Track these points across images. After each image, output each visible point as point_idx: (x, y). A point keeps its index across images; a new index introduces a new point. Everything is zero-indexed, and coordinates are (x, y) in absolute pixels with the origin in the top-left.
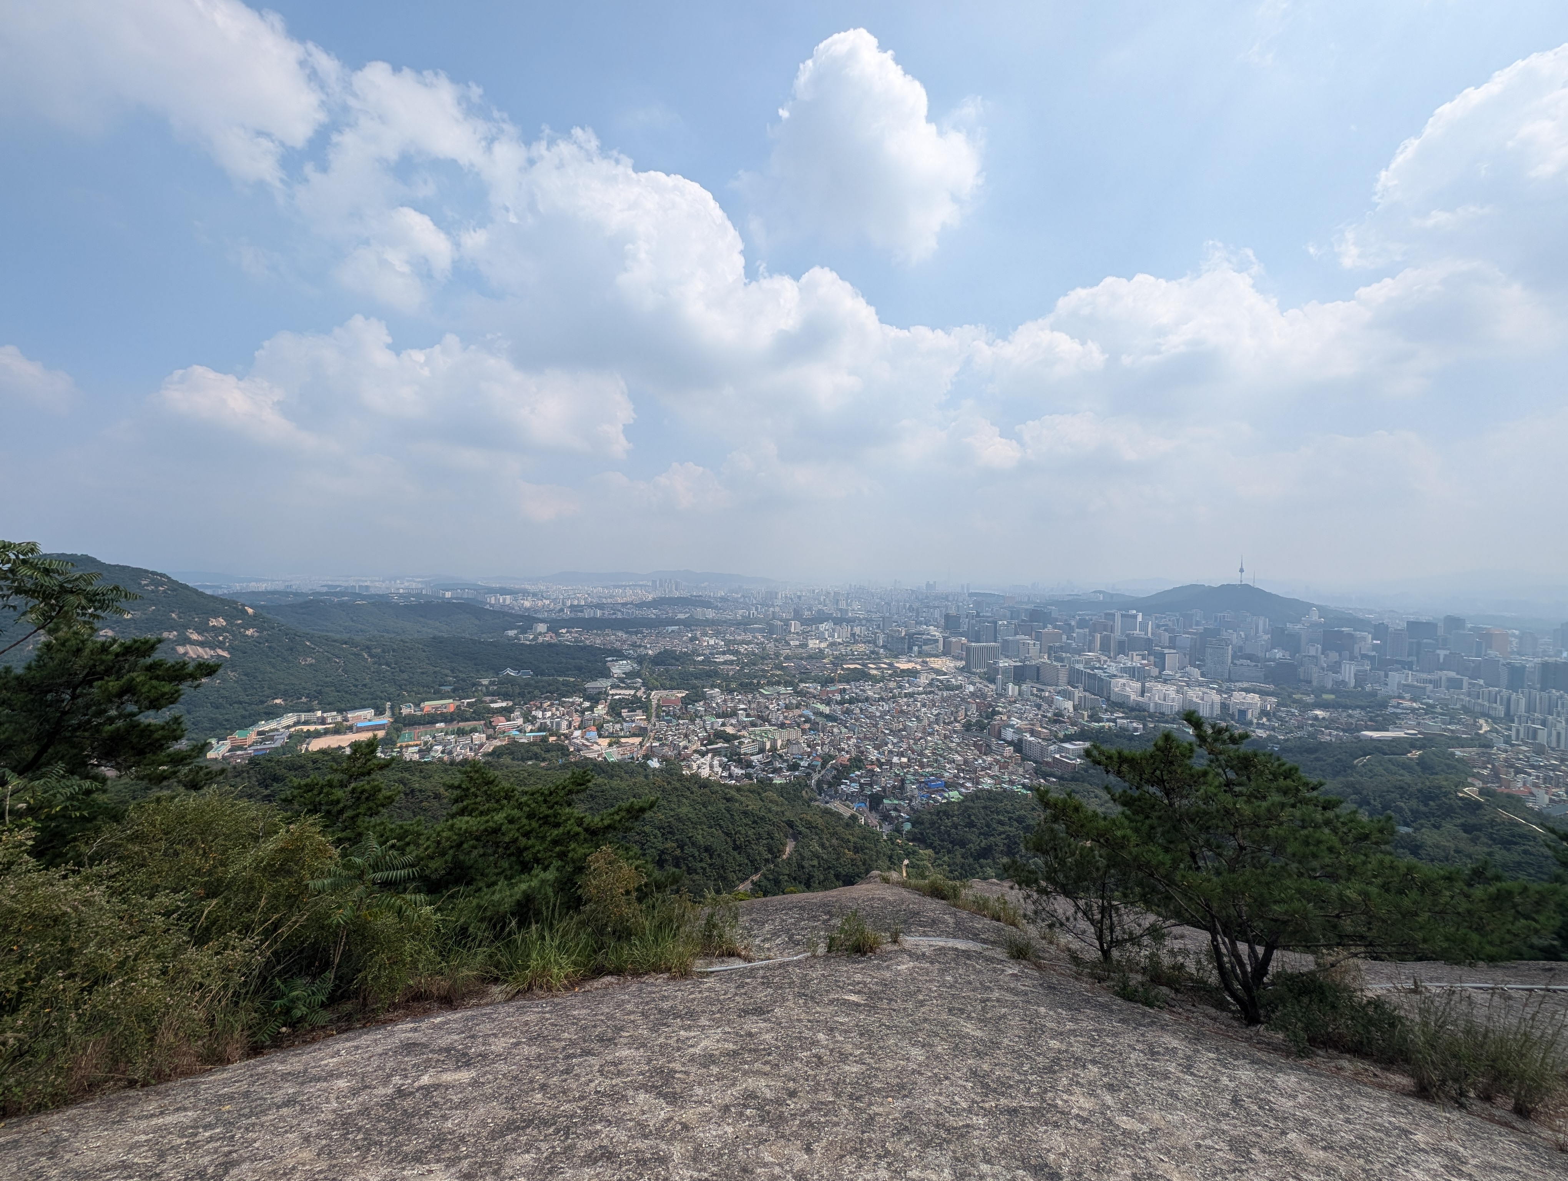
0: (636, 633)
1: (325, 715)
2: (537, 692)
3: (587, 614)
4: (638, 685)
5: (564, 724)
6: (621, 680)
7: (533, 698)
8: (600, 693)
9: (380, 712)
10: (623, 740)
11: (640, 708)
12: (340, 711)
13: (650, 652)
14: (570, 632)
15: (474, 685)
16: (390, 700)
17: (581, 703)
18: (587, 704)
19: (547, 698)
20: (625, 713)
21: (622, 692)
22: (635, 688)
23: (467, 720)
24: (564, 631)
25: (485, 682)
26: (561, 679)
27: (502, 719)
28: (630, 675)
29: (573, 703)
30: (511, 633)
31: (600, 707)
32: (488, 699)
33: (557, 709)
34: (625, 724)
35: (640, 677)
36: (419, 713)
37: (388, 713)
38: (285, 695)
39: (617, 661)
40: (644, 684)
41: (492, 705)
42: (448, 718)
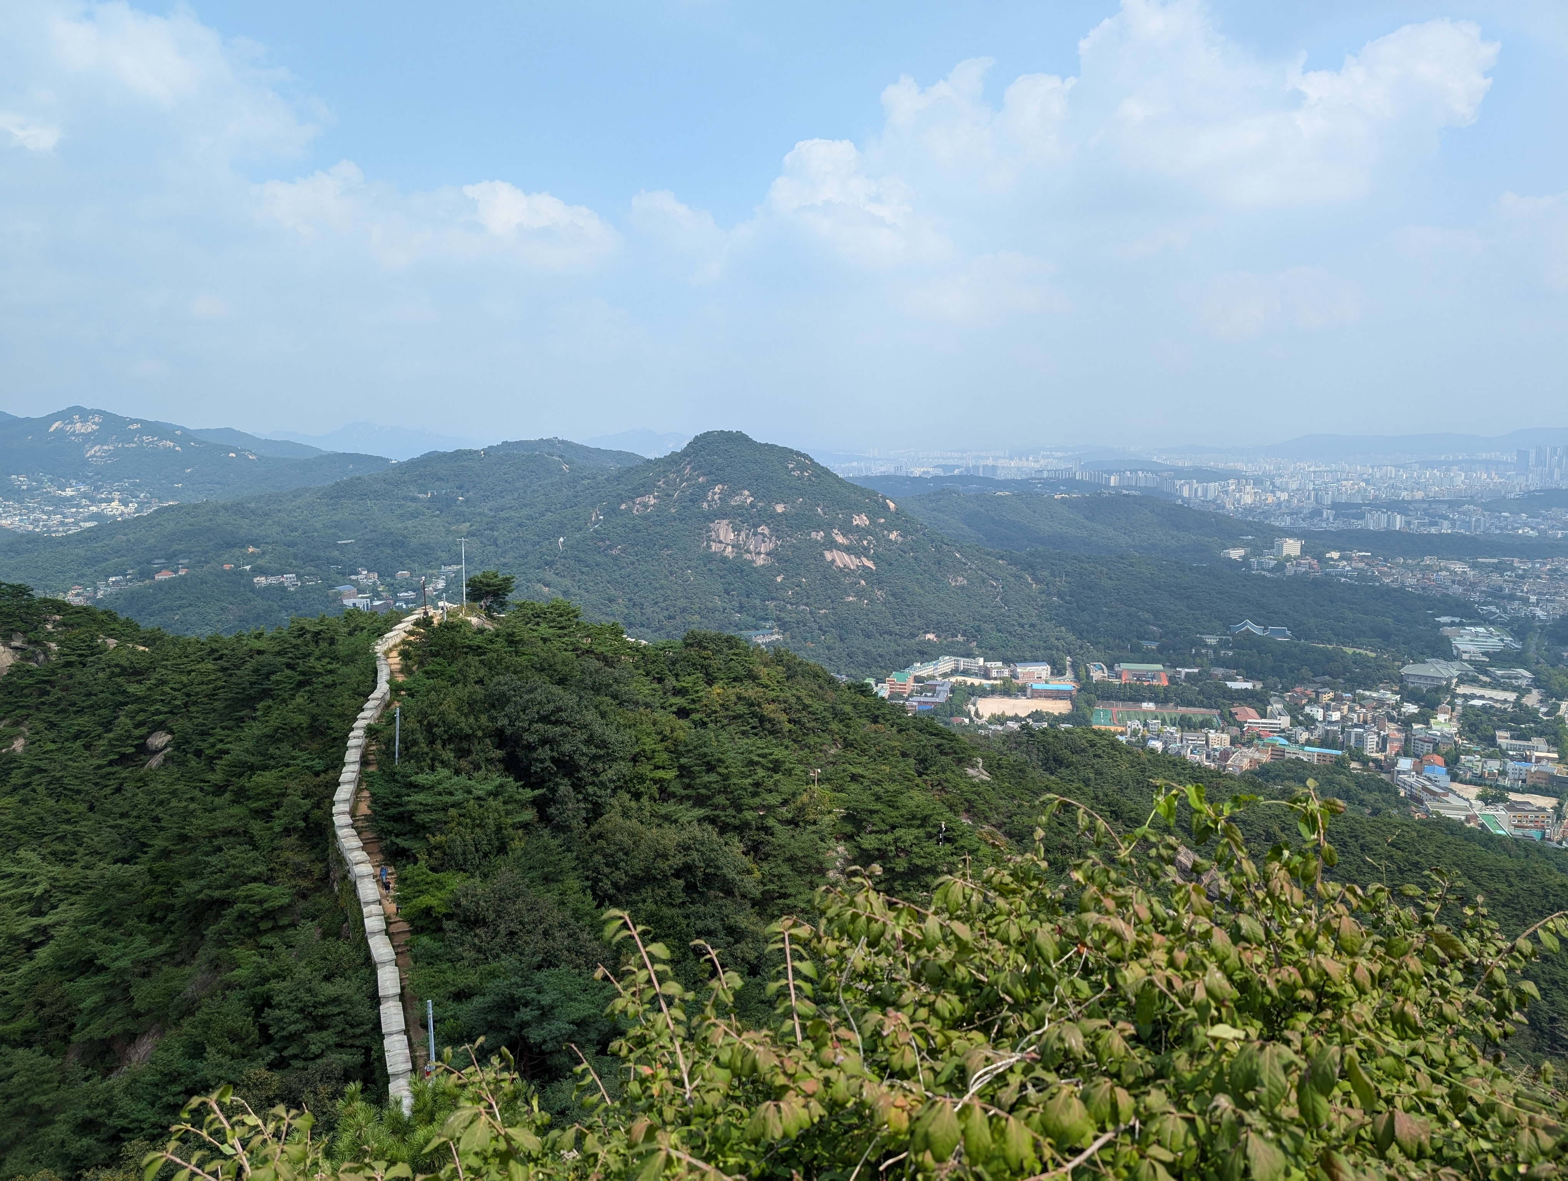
0: (1499, 568)
1: (989, 664)
2: (1305, 671)
3: (1375, 522)
4: (1524, 683)
5: (1372, 741)
6: (1481, 668)
7: (1302, 681)
8: (1438, 689)
9: (1058, 671)
10: (1513, 796)
11: (1540, 734)
12: (1007, 661)
13: (1539, 612)
14: (1349, 559)
15: (1194, 643)
16: (1069, 653)
17: (1397, 706)
18: (1411, 708)
19: (1325, 685)
20: (1503, 738)
21: (1488, 693)
22: (1515, 689)
23: (1190, 704)
24: (1335, 555)
25: (1212, 640)
26: (1349, 651)
27: (1251, 711)
28: (1498, 658)
29: (1381, 703)
30: (1236, 554)
31: (1441, 717)
32: (1219, 671)
33: (1351, 710)
34: (1511, 765)
35: (1525, 665)
36: (1116, 682)
37: (1069, 674)
38: (938, 628)
39: (1461, 625)
40: (1537, 683)
41: (1230, 684)
42: (1160, 698)
